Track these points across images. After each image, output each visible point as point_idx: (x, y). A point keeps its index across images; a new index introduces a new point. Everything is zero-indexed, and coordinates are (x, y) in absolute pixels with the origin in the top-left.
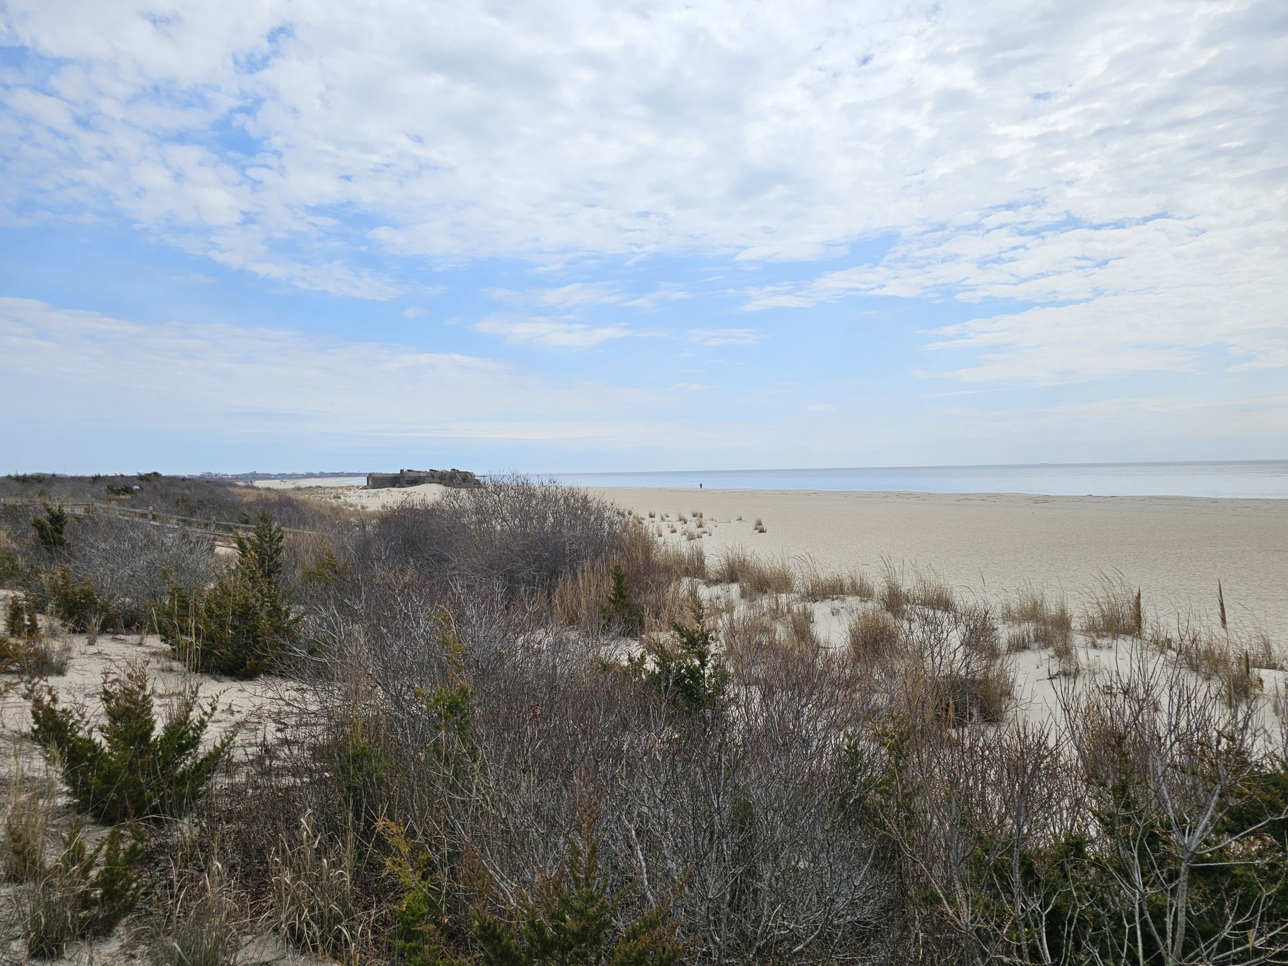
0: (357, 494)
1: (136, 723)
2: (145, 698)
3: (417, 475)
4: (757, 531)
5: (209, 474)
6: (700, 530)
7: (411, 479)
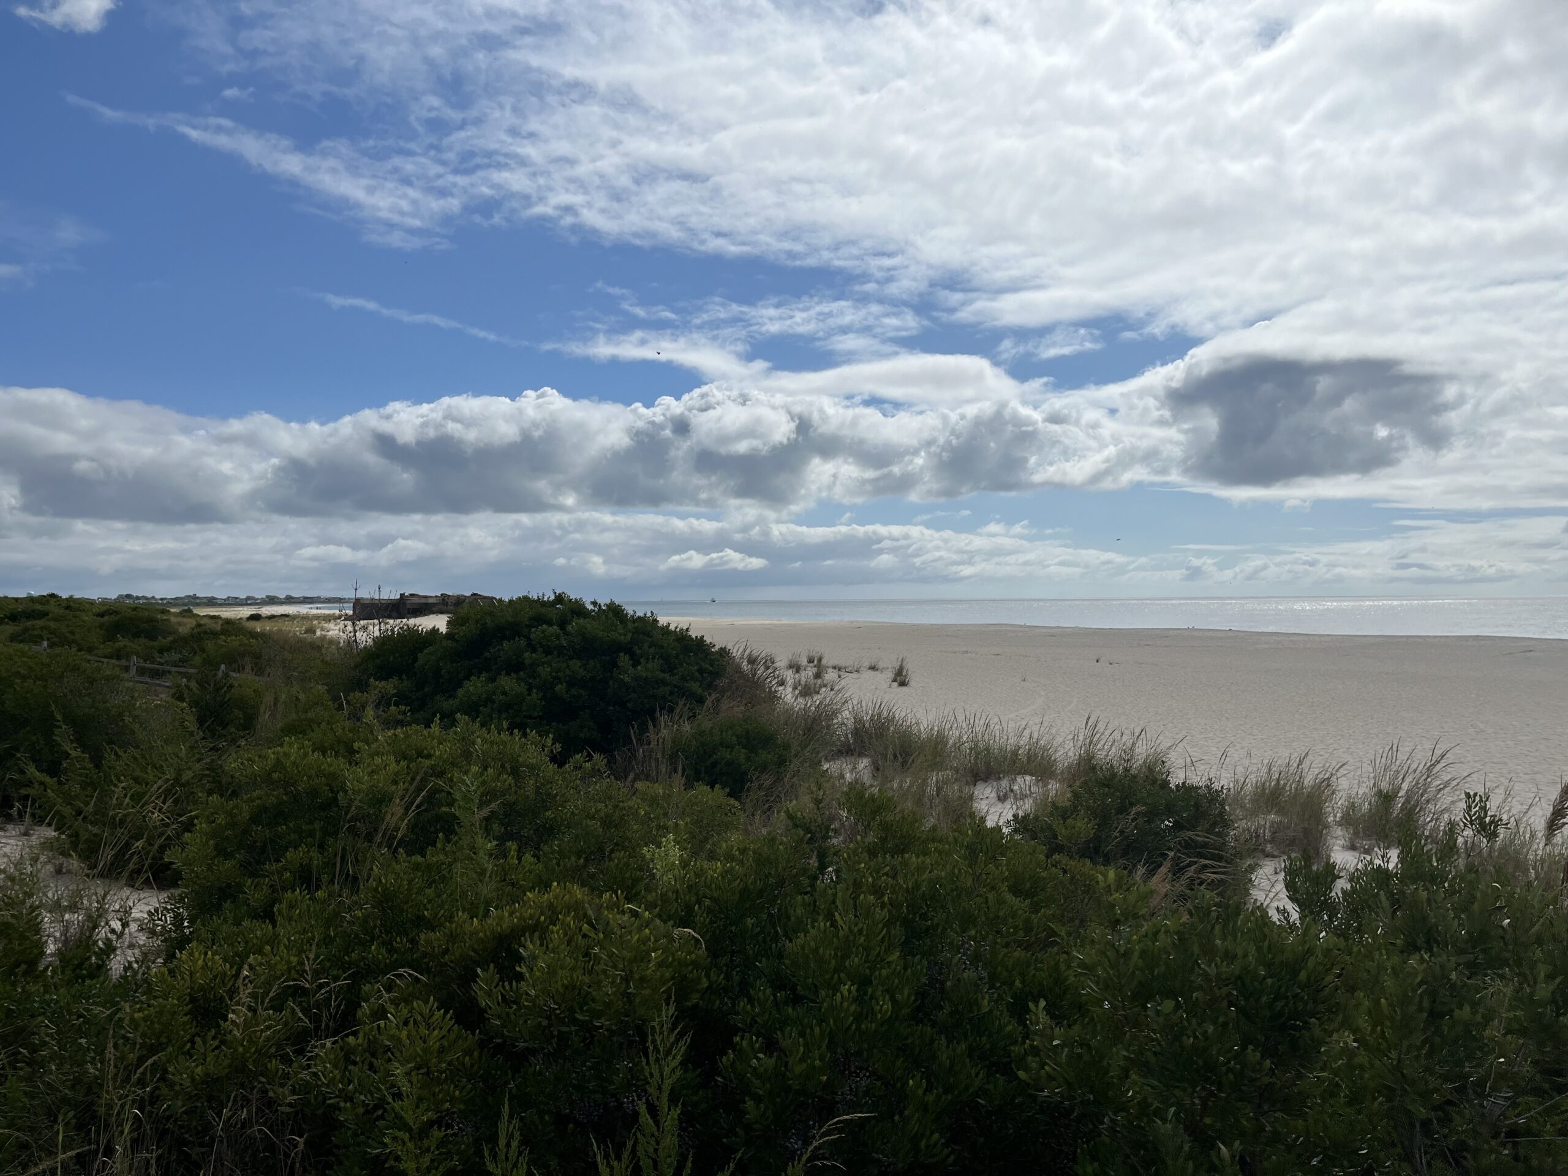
0: (337, 628)
1: (20, 945)
2: (33, 908)
3: (424, 601)
4: (895, 684)
5: (128, 596)
6: (819, 681)
7: (414, 607)
